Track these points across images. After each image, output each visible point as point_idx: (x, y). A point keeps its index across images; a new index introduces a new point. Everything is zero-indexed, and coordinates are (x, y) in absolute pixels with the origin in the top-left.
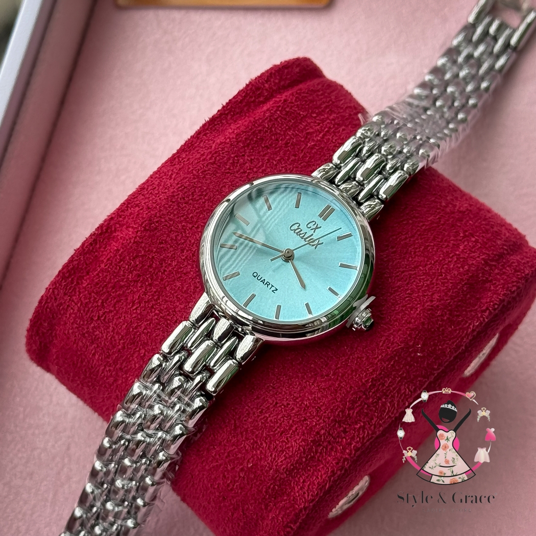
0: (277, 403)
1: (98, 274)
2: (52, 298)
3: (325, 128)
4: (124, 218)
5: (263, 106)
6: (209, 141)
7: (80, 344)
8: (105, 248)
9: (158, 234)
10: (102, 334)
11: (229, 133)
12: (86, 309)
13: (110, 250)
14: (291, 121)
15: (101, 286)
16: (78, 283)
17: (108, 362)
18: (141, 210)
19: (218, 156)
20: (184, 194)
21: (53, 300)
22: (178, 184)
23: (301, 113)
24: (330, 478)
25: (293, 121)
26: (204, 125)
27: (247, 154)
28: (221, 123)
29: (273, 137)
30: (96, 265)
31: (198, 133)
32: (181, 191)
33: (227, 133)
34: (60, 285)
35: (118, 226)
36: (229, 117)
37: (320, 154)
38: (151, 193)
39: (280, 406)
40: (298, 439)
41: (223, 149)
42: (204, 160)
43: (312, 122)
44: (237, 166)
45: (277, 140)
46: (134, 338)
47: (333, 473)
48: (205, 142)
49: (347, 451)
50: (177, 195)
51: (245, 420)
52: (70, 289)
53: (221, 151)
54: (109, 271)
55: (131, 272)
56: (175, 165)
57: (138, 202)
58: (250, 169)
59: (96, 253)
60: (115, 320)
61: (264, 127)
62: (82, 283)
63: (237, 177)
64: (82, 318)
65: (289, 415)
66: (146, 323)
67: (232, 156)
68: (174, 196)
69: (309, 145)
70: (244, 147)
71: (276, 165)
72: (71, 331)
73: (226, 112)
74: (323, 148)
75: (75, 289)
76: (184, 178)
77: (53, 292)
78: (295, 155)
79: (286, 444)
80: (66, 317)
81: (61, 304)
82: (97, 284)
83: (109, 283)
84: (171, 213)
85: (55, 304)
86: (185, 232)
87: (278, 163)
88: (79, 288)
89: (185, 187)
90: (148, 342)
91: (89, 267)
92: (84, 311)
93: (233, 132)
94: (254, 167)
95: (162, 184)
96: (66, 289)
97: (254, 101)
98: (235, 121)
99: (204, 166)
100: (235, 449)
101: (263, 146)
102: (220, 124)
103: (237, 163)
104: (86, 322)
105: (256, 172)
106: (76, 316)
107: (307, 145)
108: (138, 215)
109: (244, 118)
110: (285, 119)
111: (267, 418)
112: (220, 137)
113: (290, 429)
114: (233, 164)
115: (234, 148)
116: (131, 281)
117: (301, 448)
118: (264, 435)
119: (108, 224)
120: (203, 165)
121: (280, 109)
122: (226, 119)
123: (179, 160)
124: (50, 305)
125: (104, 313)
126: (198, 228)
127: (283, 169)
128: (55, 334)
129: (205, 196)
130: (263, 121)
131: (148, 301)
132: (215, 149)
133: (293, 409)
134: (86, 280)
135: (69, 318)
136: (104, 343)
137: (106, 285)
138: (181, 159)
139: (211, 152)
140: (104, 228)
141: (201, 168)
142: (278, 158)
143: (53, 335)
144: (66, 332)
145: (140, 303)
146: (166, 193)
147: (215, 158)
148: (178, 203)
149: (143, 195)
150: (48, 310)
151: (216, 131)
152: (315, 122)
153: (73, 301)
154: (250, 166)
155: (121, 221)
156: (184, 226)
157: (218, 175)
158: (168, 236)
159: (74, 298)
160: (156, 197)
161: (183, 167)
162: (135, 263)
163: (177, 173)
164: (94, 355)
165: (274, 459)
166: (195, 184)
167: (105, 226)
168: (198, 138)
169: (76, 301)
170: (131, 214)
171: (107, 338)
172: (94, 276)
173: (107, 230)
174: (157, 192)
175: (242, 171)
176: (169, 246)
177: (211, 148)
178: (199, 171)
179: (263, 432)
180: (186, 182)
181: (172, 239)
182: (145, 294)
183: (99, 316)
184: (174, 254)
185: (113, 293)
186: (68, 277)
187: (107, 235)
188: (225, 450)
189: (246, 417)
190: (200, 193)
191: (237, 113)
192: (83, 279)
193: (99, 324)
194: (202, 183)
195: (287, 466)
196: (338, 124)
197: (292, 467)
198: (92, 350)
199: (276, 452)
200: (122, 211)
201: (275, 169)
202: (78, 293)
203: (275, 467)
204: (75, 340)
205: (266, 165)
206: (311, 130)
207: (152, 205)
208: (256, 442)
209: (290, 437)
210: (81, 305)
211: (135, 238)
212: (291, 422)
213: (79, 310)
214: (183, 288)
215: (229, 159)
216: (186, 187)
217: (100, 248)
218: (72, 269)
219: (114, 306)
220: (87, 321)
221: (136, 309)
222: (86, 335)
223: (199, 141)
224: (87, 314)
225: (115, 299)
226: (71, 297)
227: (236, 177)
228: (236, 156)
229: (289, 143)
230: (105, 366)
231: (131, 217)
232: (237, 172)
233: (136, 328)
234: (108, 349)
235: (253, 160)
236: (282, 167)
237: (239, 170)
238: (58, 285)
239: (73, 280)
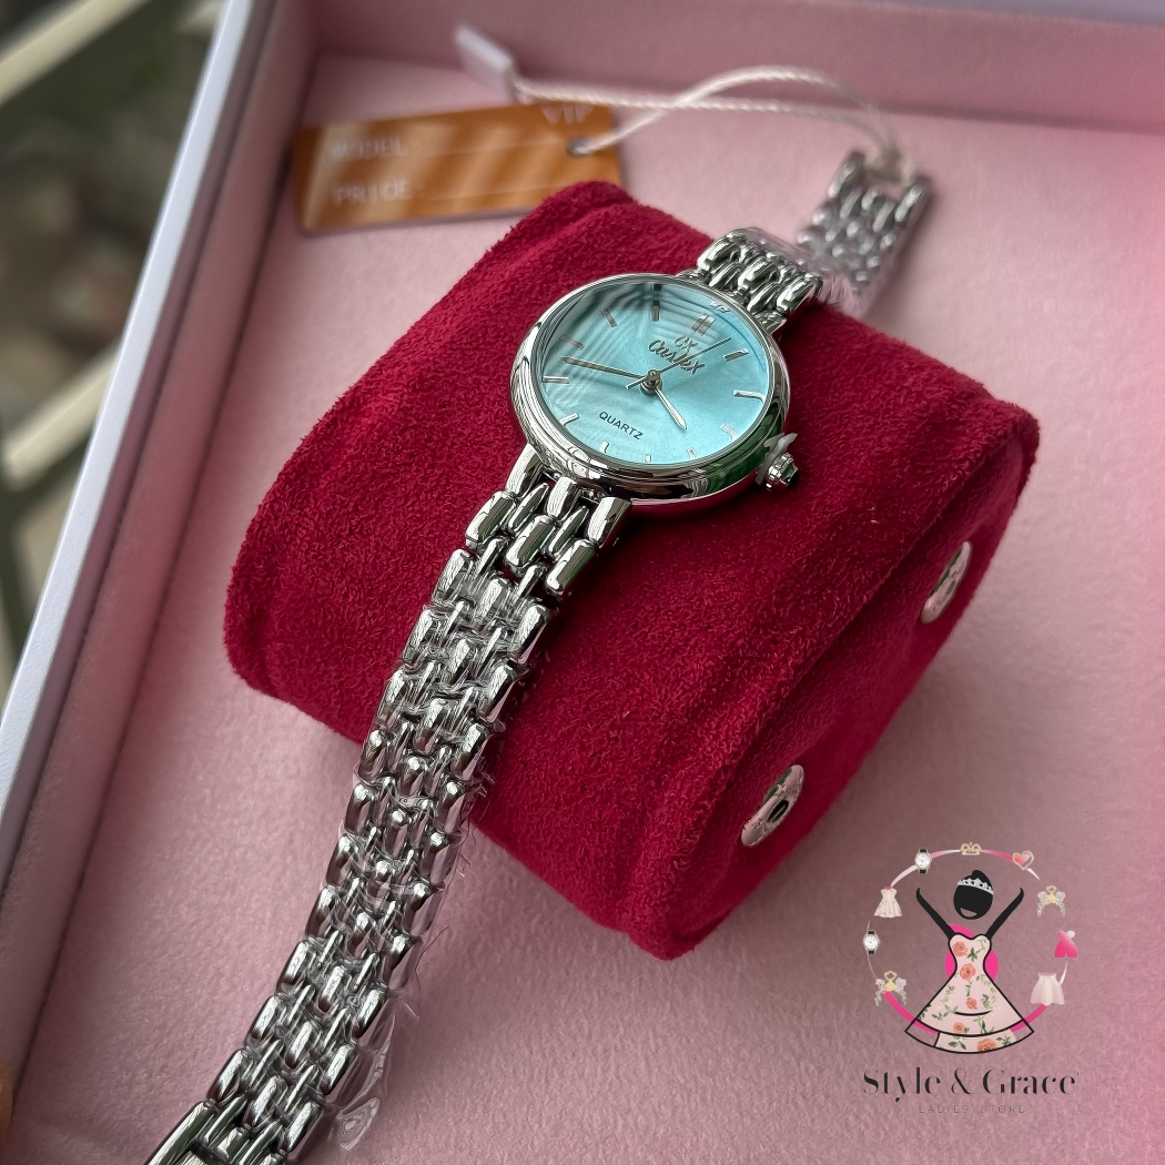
0: (659, 610)
2: (270, 518)
7: (322, 583)
9: (436, 394)
11: (528, 257)
15: (351, 480)
16: (312, 486)
21: (272, 522)
24: (760, 713)
26: (487, 255)
31: (479, 265)
36: (524, 240)
39: (666, 613)
40: (702, 658)
41: (523, 275)
46: (413, 550)
47: (765, 707)
49: (783, 671)
51: (610, 644)
52: (299, 497)
54: (362, 457)
55: (399, 452)
60: (378, 529)
64: (322, 539)
65: (682, 624)
66: (430, 524)
67: (538, 282)
75: (307, 497)
77: (272, 507)
79: (683, 668)
81: (286, 525)
82: (345, 478)
83: (364, 473)
84: (453, 365)
86: (478, 388)
90: (436, 552)
97: (559, 219)
99: (496, 300)
100: (597, 694)
109: (548, 240)
111: (646, 634)
113: (686, 645)
115: (539, 272)
116: (399, 466)
117: (708, 671)
118: (645, 661)
120: (494, 298)
124: (267, 530)
125: (359, 523)
126: (498, 379)
128: (278, 580)
129: (504, 337)
131: (432, 491)
133: (687, 614)
134: (326, 479)
137: (359, 479)
138: (457, 299)
143: (274, 583)
145: (418, 495)
148: (463, 350)
153: (306, 515)
156: (476, 379)
158: (452, 395)
162: (404, 438)
164: (346, 596)
165: (666, 696)
168: (480, 271)
170: (388, 376)
171: (367, 562)
176: (455, 409)
177: (503, 277)
179: (642, 656)
180: (471, 322)
181: (459, 399)
182: (425, 479)
184: (465, 419)
185: (372, 487)
187: (353, 410)
188: (580, 699)
189: (610, 638)
190: (495, 334)
191: (536, 235)
194: (496, 321)
195: (688, 704)
197: (696, 705)
198: (342, 590)
199: (667, 684)
202: (312, 501)
203: (668, 709)
204: (312, 580)
208: (633, 675)
209: (689, 657)
211: (400, 404)
212: (686, 634)
214: (485, 464)
219: (376, 508)
220: (331, 541)
221: (412, 505)
225: (375, 496)
226: (301, 509)
228: (544, 282)
233: (415, 533)
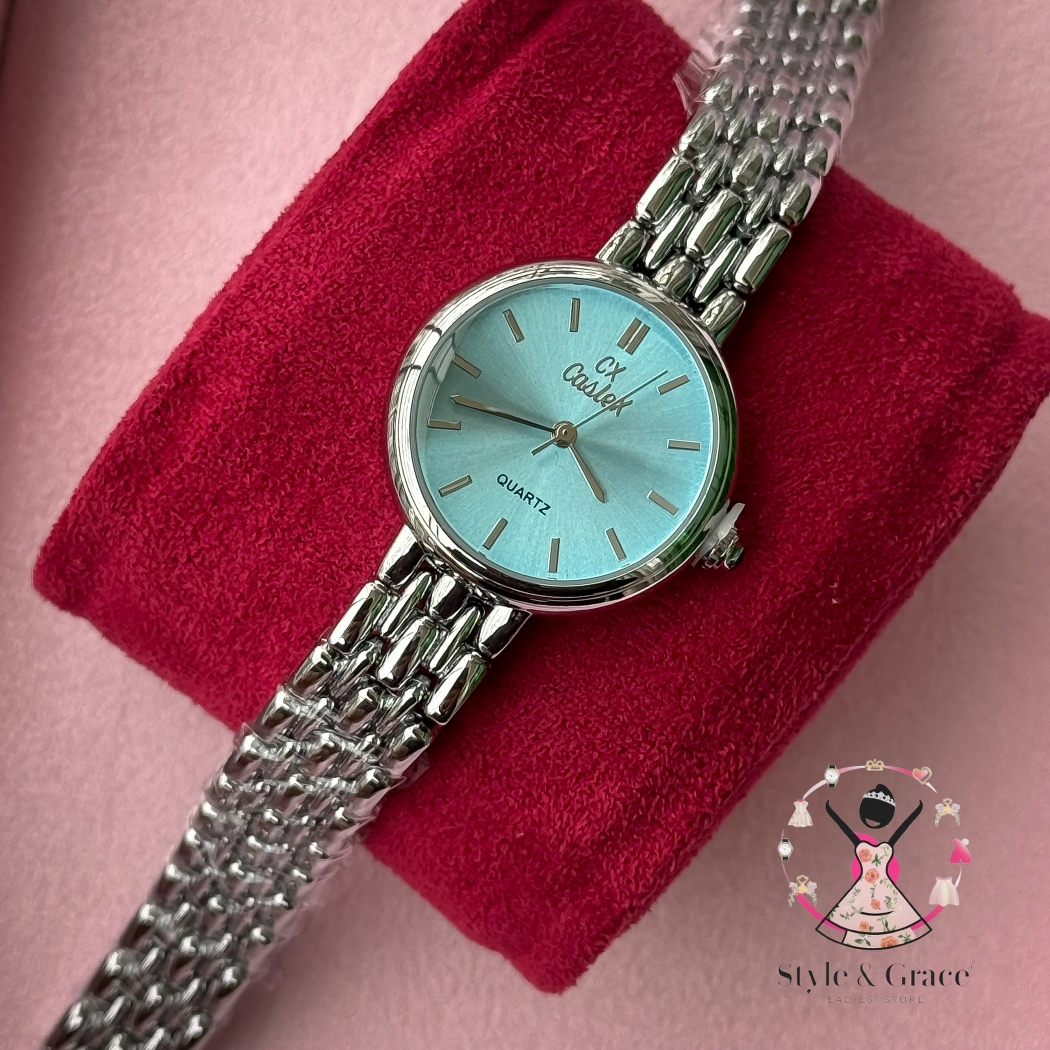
1: (179, 474)
3: (612, 128)
4: (219, 355)
5: (481, 88)
6: (377, 176)
8: (186, 419)
9: (295, 389)
10: (199, 588)
11: (417, 156)
12: (162, 542)
13: (198, 423)
14: (541, 121)
15: (187, 498)
16: (138, 490)
17: (215, 638)
18: (254, 335)
19: (400, 213)
20: (339, 301)
21: (90, 522)
22: (323, 278)
23: (561, 97)
25: (546, 120)
27: (460, 203)
28: (398, 131)
29: (510, 163)
30: (173, 454)
32: (331, 294)
33: (413, 158)
34: (103, 492)
35: (208, 369)
37: (608, 192)
38: (269, 298)
39: (572, 727)
42: (372, 222)
43: (583, 117)
44: (442, 232)
45: (519, 167)
48: (368, 179)
50: (325, 304)
53: (406, 201)
55: (248, 471)
56: (312, 231)
57: (245, 318)
58: (469, 237)
59: (170, 429)
61: (489, 141)
62: (147, 489)
63: (444, 258)
64: (154, 557)
65: (590, 742)
66: (287, 572)
67: (430, 210)
68: (318, 306)
69: (584, 172)
70: (452, 189)
71: (521, 224)
72: (132, 578)
73: (407, 106)
74: (613, 176)
75: (133, 501)
76: (334, 264)
78: (558, 199)
80: (120, 552)
82: (180, 494)
84: (318, 344)
85: (94, 528)
87: (524, 220)
88: (143, 500)
89: (340, 286)
91: (159, 457)
92: (157, 545)
93: (427, 154)
94: (477, 233)
95: (291, 278)
96: (116, 502)
97: (461, 78)
98: (427, 127)
99: (373, 237)
100: (487, 806)
101: (491, 184)
102: (397, 135)
103: (442, 226)
104: (163, 566)
105: (483, 243)
106: (141, 552)
107: (580, 173)
108: (248, 348)
109: (446, 118)
110: (530, 117)
111: (549, 750)
112: (400, 165)
113: (594, 769)
114: (433, 229)
115: (431, 193)
117: (619, 803)
119: (189, 365)
120: (371, 233)
121: (518, 94)
122: (407, 121)
123: (319, 219)
124: (84, 529)
125: (200, 551)
127: (537, 231)
128: (100, 578)
129: (383, 301)
130: (486, 128)
131: (290, 529)
132: (393, 196)
134: (155, 485)
135: (126, 555)
136: (205, 605)
138: (323, 219)
139: (385, 204)
140: (181, 375)
141: (368, 240)
142: (524, 209)
143: (95, 578)
144: (123, 579)
146: (301, 298)
147: (396, 218)
149: (253, 301)
150: (81, 538)
151: (389, 151)
152: (591, 116)
154: (468, 230)
155: (215, 359)
157: (405, 255)
159: (135, 518)
160: (281, 307)
161: (330, 238)
162: (255, 452)
163: (319, 252)
164: (185, 623)
165: (567, 825)
166: (359, 276)
167: (182, 371)
169: (138, 524)
171: (209, 597)
172: (172, 479)
173: (186, 380)
174: (280, 295)
175: (453, 242)
177: (384, 195)
178: (365, 247)
180: (341, 274)
181: (325, 399)
182: (281, 513)
183: (189, 556)
186: (117, 479)
187: (188, 390)
188: (467, 805)
190: (372, 296)
191: (429, 108)
192: (150, 482)
193: (190, 570)
196: (636, 114)
198: (180, 615)
200: (215, 337)
201: (520, 233)
202: (141, 510)
203: (569, 838)
204: (143, 594)
205: (501, 225)
206: (586, 138)
207: (276, 327)
210: (150, 533)
211: (249, 398)
213: (147, 541)
215: (423, 217)
216: (342, 285)
217: (177, 417)
218: (124, 462)
220: (165, 562)
221: (266, 544)
222: (167, 588)
223: (356, 175)
224: (163, 550)
226: (127, 516)
227: (441, 255)
228: (439, 211)
229: (544, 171)
230: (209, 644)
231: (234, 352)
232: (444, 245)
233: (269, 580)
234: (215, 616)
235: (474, 215)
236: (535, 227)
237: (447, 241)
238: (97, 493)
239: (127, 482)
